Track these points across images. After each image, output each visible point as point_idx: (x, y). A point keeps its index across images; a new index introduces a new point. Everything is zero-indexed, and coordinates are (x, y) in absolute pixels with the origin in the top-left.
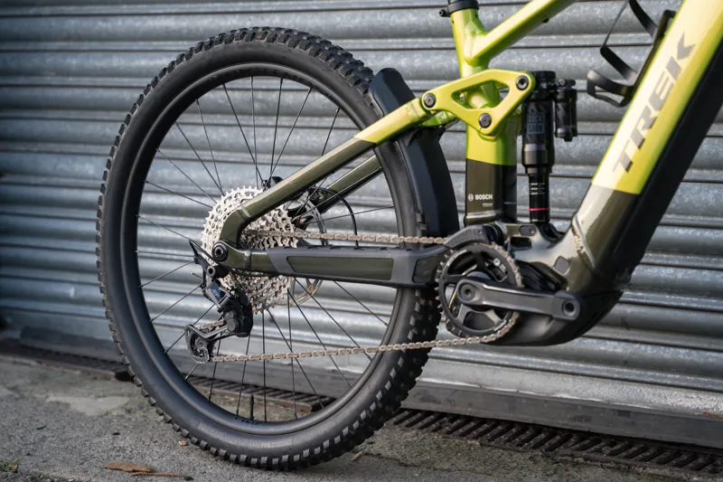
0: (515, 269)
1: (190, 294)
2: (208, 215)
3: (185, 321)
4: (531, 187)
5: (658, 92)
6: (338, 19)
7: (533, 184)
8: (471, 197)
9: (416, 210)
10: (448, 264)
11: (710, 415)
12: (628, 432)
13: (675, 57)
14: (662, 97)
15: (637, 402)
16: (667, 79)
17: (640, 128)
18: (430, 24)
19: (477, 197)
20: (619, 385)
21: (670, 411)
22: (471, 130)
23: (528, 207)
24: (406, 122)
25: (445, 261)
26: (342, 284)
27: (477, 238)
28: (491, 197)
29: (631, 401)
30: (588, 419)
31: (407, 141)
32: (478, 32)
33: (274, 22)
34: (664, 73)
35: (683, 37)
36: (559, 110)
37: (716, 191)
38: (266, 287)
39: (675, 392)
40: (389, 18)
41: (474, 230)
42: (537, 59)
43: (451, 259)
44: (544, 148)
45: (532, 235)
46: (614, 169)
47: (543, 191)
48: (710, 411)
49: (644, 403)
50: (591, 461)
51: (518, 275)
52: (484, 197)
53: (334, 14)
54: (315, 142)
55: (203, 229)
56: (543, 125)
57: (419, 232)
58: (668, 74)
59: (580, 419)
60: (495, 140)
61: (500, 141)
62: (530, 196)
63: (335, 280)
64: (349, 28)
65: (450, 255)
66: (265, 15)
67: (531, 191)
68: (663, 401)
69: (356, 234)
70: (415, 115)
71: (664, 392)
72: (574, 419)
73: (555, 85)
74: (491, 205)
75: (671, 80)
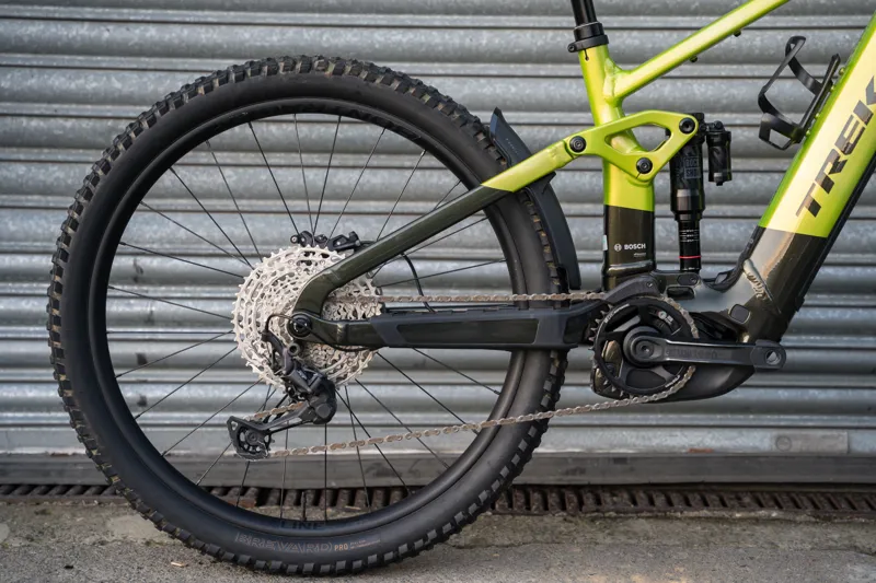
0: (691, 322)
1: (188, 382)
2: (243, 282)
3: (224, 416)
4: (681, 233)
5: (846, 135)
6: (247, 36)
7: (683, 231)
8: (617, 247)
10: (606, 320)
11: (696, 451)
12: (630, 479)
13: (865, 102)
14: (852, 141)
15: (621, 446)
16: (857, 123)
17: (827, 171)
18: (377, 46)
20: (599, 433)
21: (655, 452)
23: (678, 254)
24: (548, 168)
25: (601, 317)
26: (425, 351)
27: (647, 291)
28: (644, 246)
29: (613, 447)
30: (583, 472)
33: (148, 35)
34: (852, 117)
35: (873, 79)
37: (711, 226)
38: (340, 362)
39: (659, 432)
40: (321, 36)
41: (643, 282)
42: (513, 89)
43: (611, 315)
44: (698, 193)
45: (694, 284)
46: (798, 213)
47: (694, 237)
48: (696, 447)
49: (627, 446)
50: (624, 513)
51: (693, 327)
52: (635, 246)
53: (237, 29)
54: (205, 182)
55: (235, 299)
56: (700, 169)
57: (554, 289)
58: (856, 118)
59: (574, 472)
60: (647, 186)
62: (682, 243)
63: (414, 347)
64: (263, 47)
65: (608, 310)
66: (131, 26)
68: (647, 443)
69: (421, 294)
71: (650, 433)
72: (567, 473)
74: (644, 254)
75: (862, 124)
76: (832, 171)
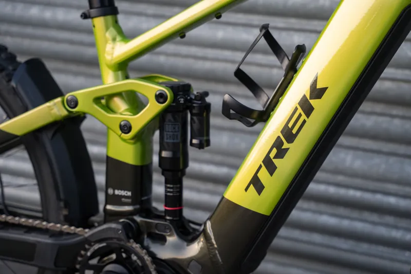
0: (152, 269)
4: (166, 187)
5: (290, 125)
7: (168, 186)
8: (110, 191)
9: (59, 199)
14: (294, 131)
16: (300, 115)
17: (272, 155)
19: (117, 192)
22: (112, 134)
23: (164, 205)
24: (49, 120)
25: (86, 250)
27: (117, 236)
28: (129, 194)
31: (50, 134)
32: (118, 38)
34: (296, 109)
35: (317, 77)
36: (195, 122)
41: (114, 229)
43: (92, 250)
44: (179, 154)
46: (246, 190)
47: (178, 192)
52: (123, 193)
56: (179, 134)
57: (62, 219)
58: (300, 111)
60: (134, 143)
61: (139, 144)
62: (166, 196)
65: (91, 246)
67: (166, 191)
70: (58, 113)
73: (191, 99)
74: (129, 200)
75: (304, 117)
76: (275, 157)
